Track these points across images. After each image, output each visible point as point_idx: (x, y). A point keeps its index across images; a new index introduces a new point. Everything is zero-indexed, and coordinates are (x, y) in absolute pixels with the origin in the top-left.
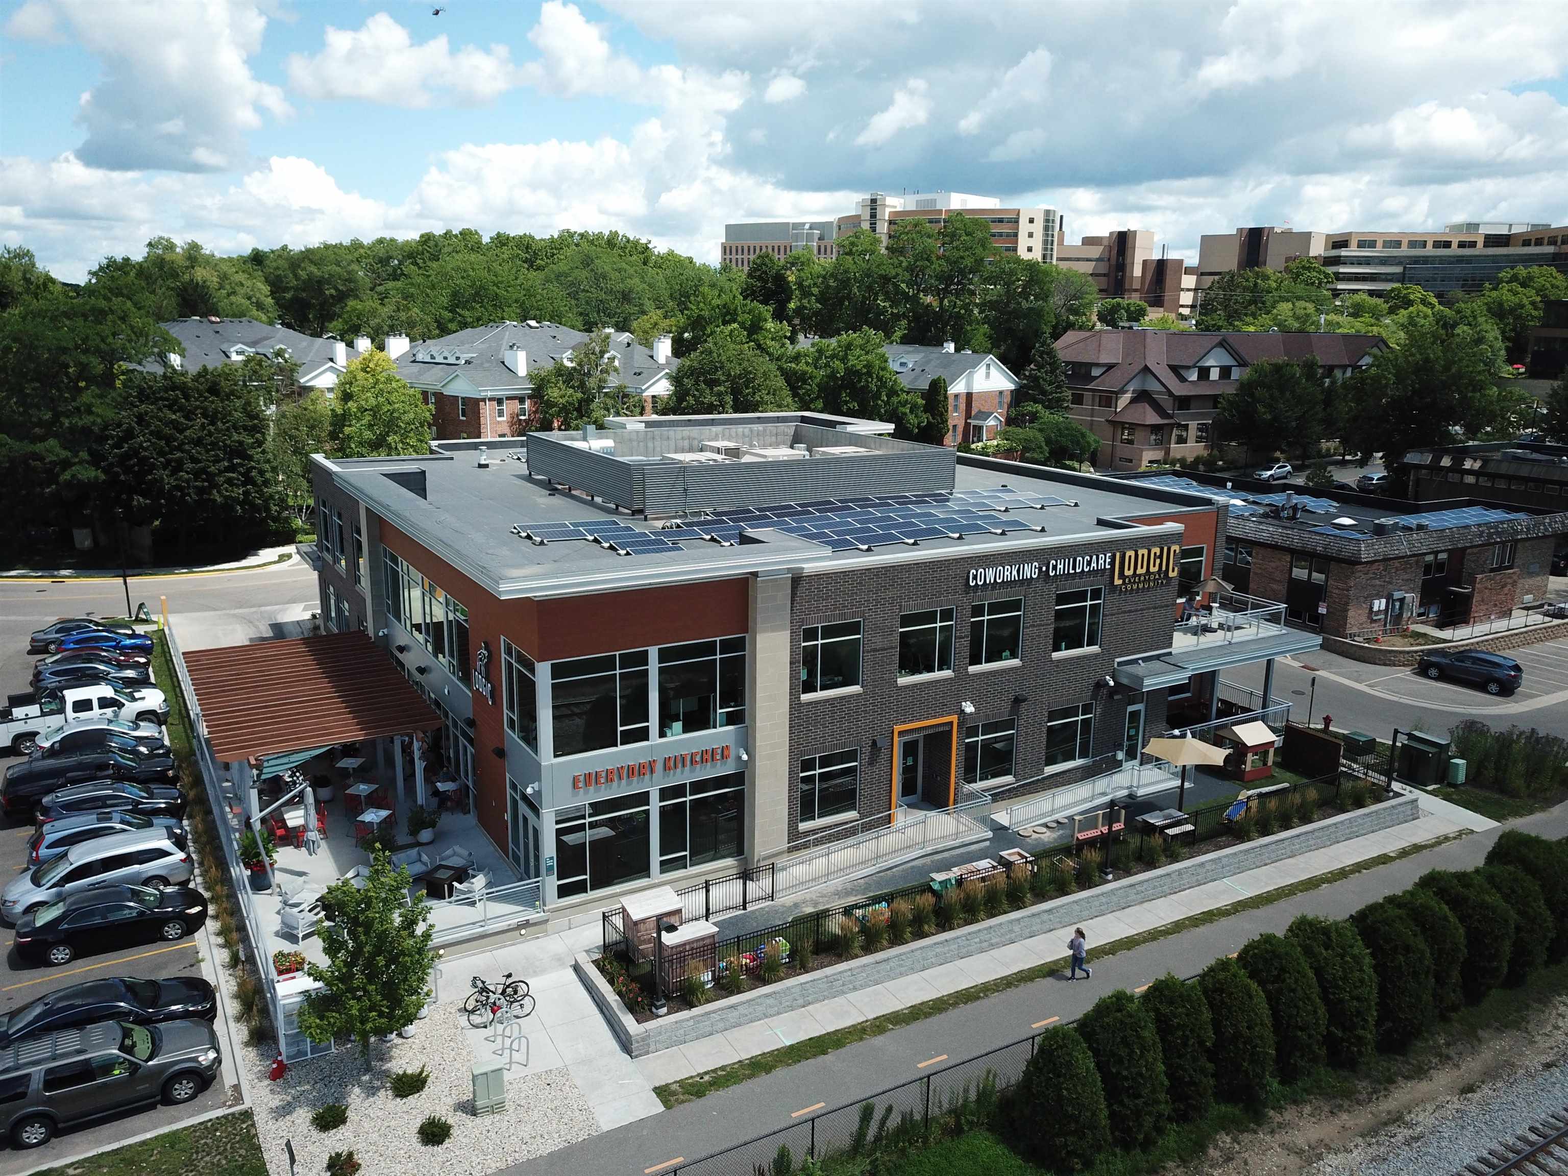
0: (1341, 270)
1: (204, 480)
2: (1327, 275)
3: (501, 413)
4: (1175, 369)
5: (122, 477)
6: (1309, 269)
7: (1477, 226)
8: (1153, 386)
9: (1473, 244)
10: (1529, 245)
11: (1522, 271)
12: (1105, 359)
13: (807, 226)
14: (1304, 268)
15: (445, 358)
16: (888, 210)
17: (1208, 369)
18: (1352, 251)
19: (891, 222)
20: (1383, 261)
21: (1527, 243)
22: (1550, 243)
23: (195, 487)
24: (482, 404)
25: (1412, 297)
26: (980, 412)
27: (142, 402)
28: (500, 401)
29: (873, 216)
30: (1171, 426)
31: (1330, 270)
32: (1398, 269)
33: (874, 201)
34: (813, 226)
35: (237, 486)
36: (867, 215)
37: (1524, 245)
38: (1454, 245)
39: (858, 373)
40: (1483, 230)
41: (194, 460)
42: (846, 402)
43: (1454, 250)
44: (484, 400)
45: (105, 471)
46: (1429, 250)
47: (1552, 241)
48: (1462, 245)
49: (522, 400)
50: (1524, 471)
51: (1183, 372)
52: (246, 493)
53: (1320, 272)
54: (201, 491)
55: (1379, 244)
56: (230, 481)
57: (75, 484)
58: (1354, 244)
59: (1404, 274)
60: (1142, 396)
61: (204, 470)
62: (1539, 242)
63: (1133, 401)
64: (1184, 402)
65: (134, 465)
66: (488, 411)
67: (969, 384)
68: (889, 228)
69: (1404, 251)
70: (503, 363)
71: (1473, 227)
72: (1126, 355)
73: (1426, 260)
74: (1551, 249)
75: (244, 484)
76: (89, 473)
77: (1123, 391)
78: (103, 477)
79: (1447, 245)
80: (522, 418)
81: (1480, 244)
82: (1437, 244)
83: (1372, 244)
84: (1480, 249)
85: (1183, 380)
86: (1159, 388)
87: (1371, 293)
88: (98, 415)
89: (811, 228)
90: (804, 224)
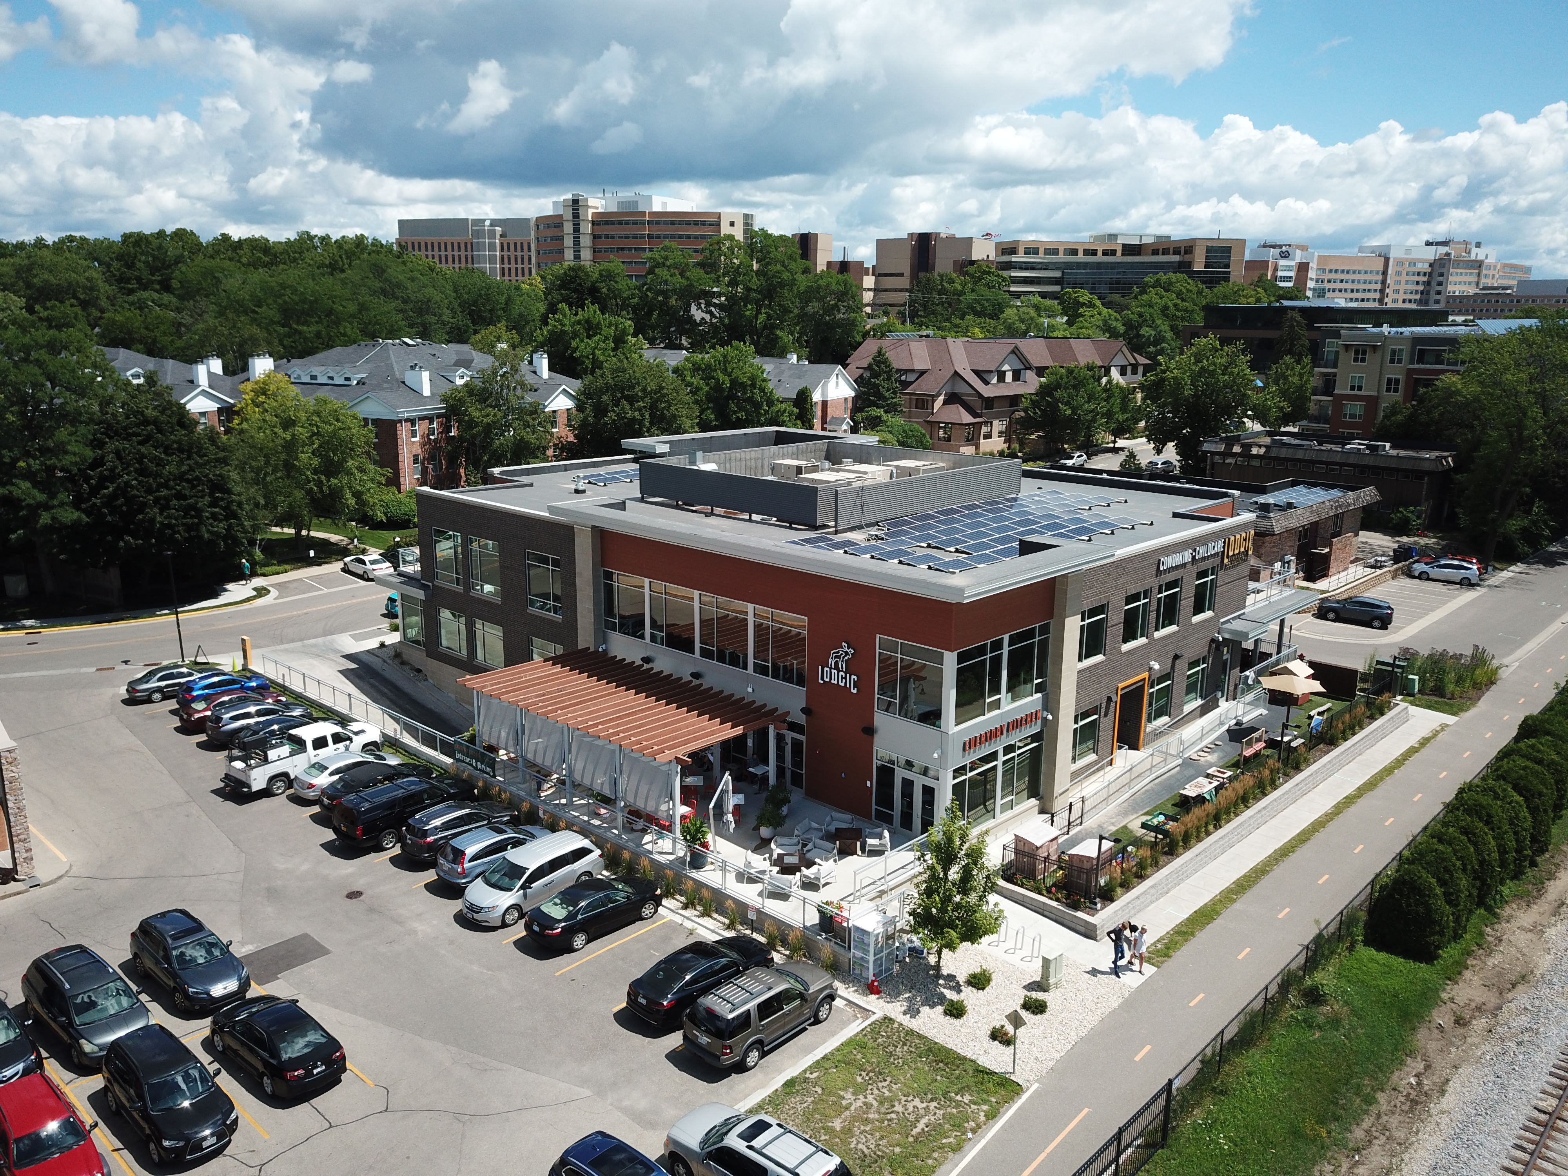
0: (1013, 274)
1: (192, 517)
2: (1004, 279)
3: (414, 434)
4: (977, 373)
5: (109, 518)
6: (989, 273)
7: (1115, 237)
8: (962, 389)
9: (1113, 253)
10: (1158, 254)
11: (1163, 277)
12: (918, 366)
13: (487, 223)
14: (984, 272)
15: (331, 378)
16: (591, 211)
17: (1004, 372)
18: (1019, 258)
19: (594, 223)
20: (1045, 267)
21: (1155, 252)
22: (1174, 253)
23: (183, 525)
24: (398, 425)
25: (1081, 300)
26: (833, 418)
27: (110, 438)
28: (413, 422)
29: (576, 216)
30: (980, 424)
31: (1005, 274)
32: (1058, 274)
33: (575, 201)
34: (494, 223)
35: (220, 521)
36: (569, 215)
37: (1153, 254)
38: (1100, 253)
39: (743, 385)
40: (1121, 241)
41: (180, 496)
42: (735, 412)
43: (1099, 258)
44: (400, 421)
45: (87, 513)
46: (1081, 258)
47: (1177, 251)
48: (1105, 253)
49: (431, 419)
50: (1300, 455)
51: (985, 376)
52: (230, 528)
53: (998, 276)
54: (189, 528)
55: (1041, 251)
56: (214, 516)
57: (56, 527)
58: (1021, 251)
59: (1062, 277)
60: (952, 399)
61: (193, 507)
62: (1166, 252)
63: (945, 403)
64: (989, 403)
65: (121, 506)
66: (404, 430)
67: (824, 393)
68: (593, 229)
69: (1061, 257)
70: (404, 383)
71: (1113, 237)
72: (933, 362)
73: (1079, 265)
74: (1176, 258)
75: (227, 518)
76: (70, 515)
77: (938, 395)
78: (85, 519)
79: (1094, 253)
80: (432, 437)
81: (1119, 253)
82: (1086, 252)
83: (1036, 252)
84: (1119, 258)
85: (987, 383)
86: (971, 391)
87: (1043, 295)
88: (75, 454)
89: (491, 225)
90: (484, 220)
